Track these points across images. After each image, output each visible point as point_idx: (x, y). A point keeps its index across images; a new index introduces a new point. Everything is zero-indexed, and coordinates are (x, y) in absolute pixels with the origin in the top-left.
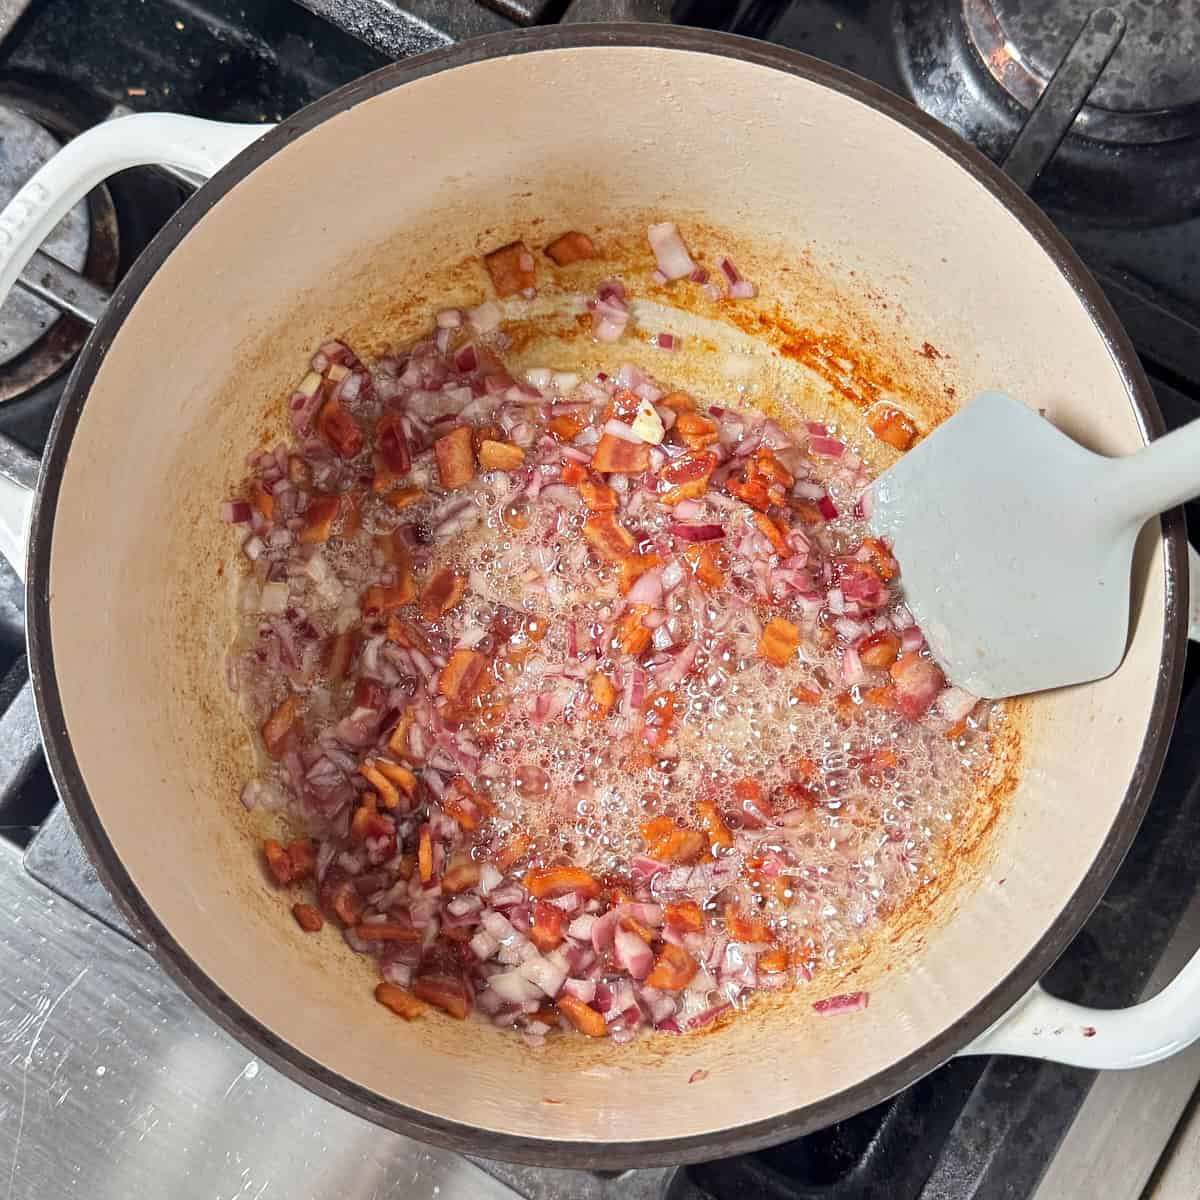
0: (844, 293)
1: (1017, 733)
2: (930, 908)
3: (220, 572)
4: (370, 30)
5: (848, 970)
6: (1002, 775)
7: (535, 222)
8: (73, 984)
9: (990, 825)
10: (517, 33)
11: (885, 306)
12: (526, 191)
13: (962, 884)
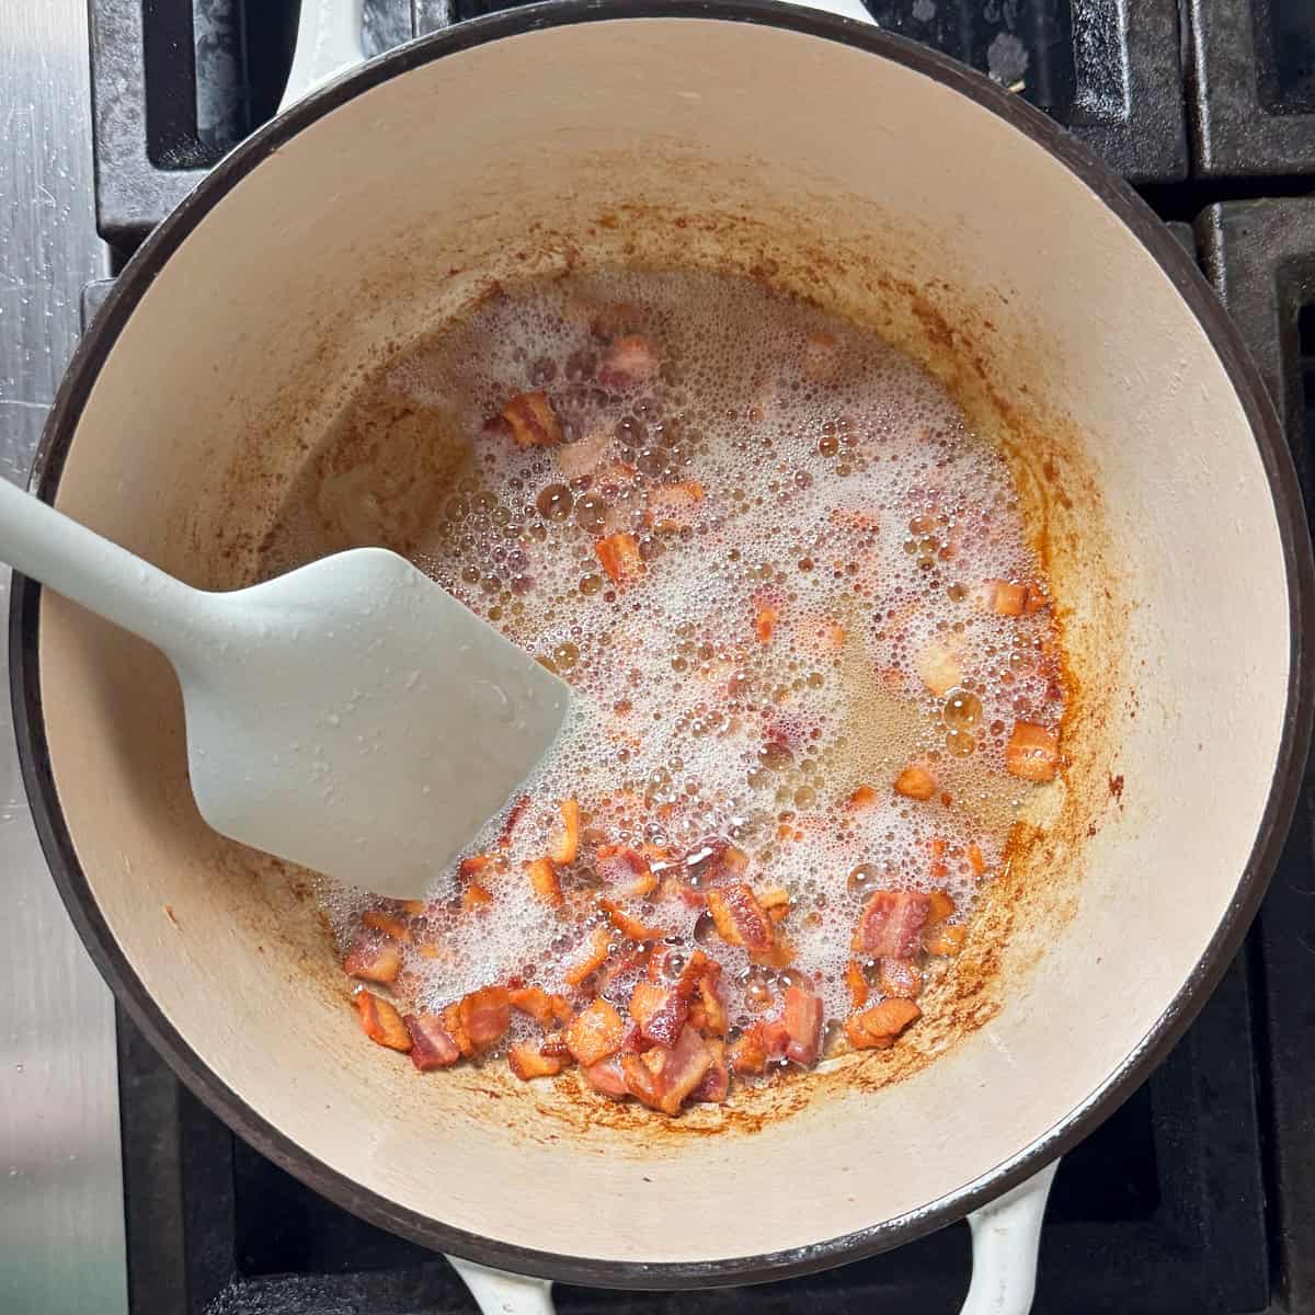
0: (1121, 667)
1: (807, 1101)
2: (593, 1126)
3: (454, 272)
4: (1085, 24)
5: (490, 1088)
6: (759, 1113)
7: (987, 325)
8: (29, 405)
9: (704, 1131)
10: (1124, 188)
11: (1133, 715)
12: (1006, 297)
13: (630, 1140)
